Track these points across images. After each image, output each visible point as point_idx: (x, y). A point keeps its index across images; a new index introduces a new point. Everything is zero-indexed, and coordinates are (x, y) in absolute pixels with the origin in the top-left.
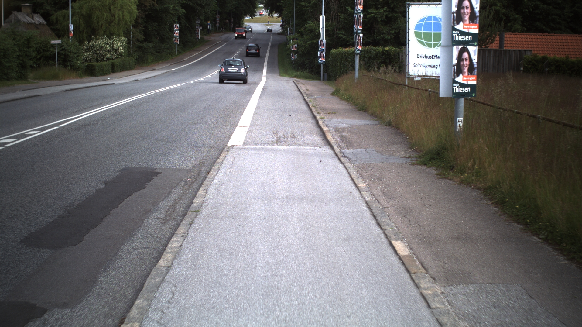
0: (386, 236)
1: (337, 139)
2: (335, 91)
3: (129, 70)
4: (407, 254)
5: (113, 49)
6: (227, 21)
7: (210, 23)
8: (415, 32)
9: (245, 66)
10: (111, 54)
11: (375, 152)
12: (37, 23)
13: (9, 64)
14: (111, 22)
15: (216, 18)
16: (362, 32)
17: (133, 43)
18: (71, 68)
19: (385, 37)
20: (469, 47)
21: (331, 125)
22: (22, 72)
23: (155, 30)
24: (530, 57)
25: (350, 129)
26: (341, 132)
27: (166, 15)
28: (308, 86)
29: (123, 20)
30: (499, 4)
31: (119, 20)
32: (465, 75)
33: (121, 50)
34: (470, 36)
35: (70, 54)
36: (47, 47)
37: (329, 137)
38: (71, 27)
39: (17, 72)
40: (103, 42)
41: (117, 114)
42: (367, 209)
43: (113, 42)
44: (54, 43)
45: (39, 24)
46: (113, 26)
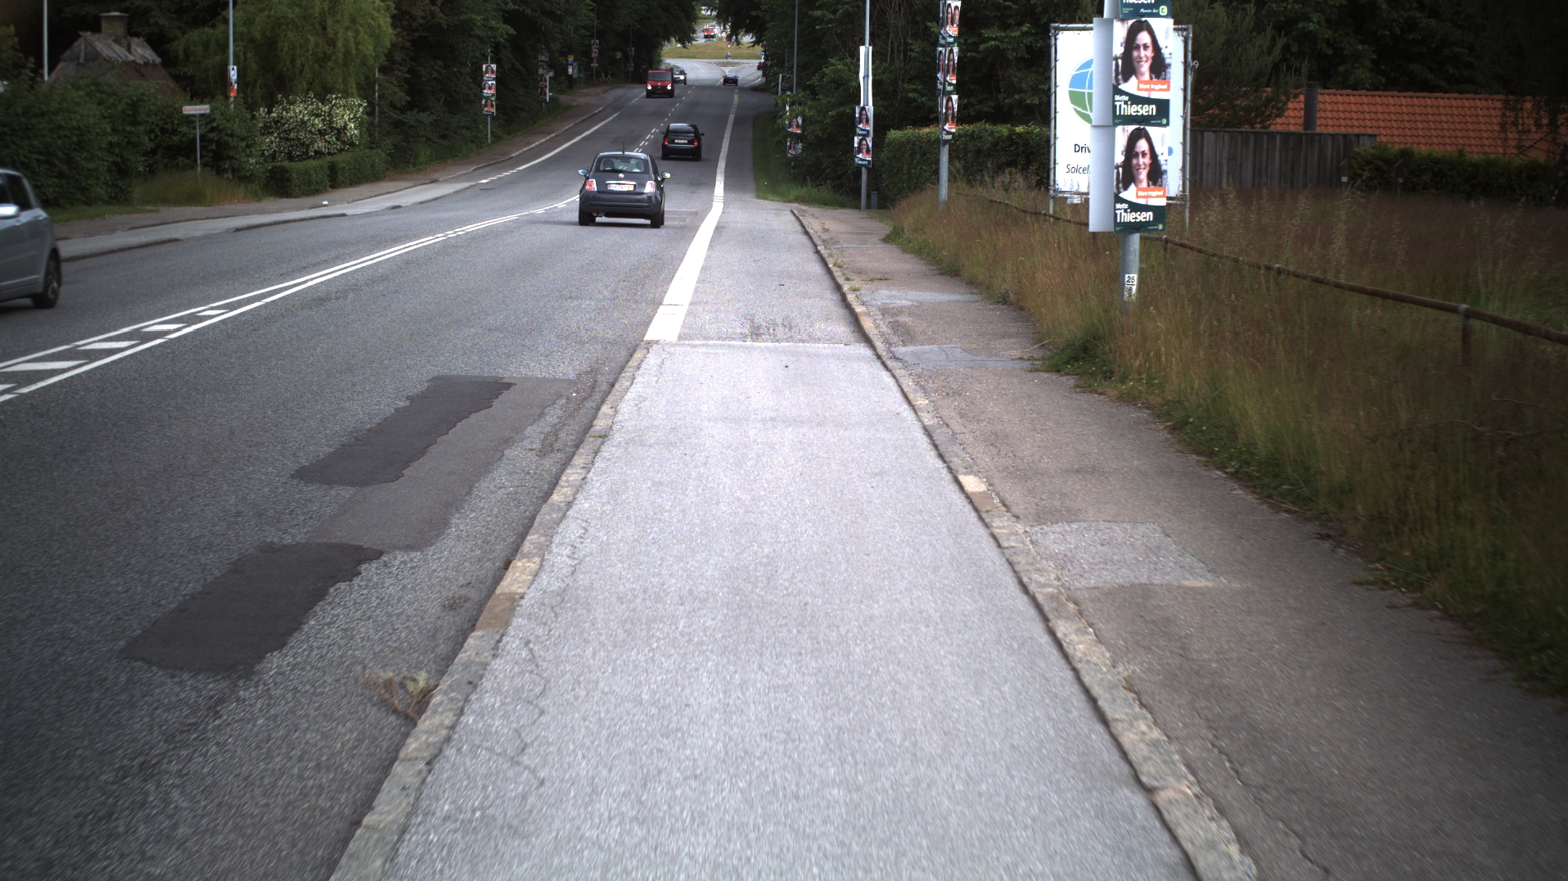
0: (950, 469)
1: (884, 329)
2: (892, 232)
3: (372, 181)
4: (981, 490)
5: (332, 128)
6: (619, 55)
7: (575, 60)
8: (1070, 92)
9: (656, 172)
10: (326, 141)
11: (960, 350)
12: (140, 61)
13: (91, 165)
14: (326, 58)
15: (590, 46)
16: (958, 89)
17: (382, 113)
18: (234, 176)
19: (1025, 100)
20: (1150, 129)
21: (874, 302)
22: (120, 183)
23: (435, 78)
24: (1371, 150)
25: (917, 311)
26: (894, 315)
27: (464, 42)
28: (829, 222)
29: (357, 54)
30: (1315, 17)
31: (347, 52)
32: (1140, 186)
33: (353, 129)
34: (1151, 106)
35: (230, 140)
36: (172, 122)
37: (867, 324)
38: (233, 74)
39: (106, 183)
40: (306, 109)
41: (384, 278)
42: (923, 436)
43: (331, 108)
44: (192, 112)
45: (145, 63)
46: (332, 69)
